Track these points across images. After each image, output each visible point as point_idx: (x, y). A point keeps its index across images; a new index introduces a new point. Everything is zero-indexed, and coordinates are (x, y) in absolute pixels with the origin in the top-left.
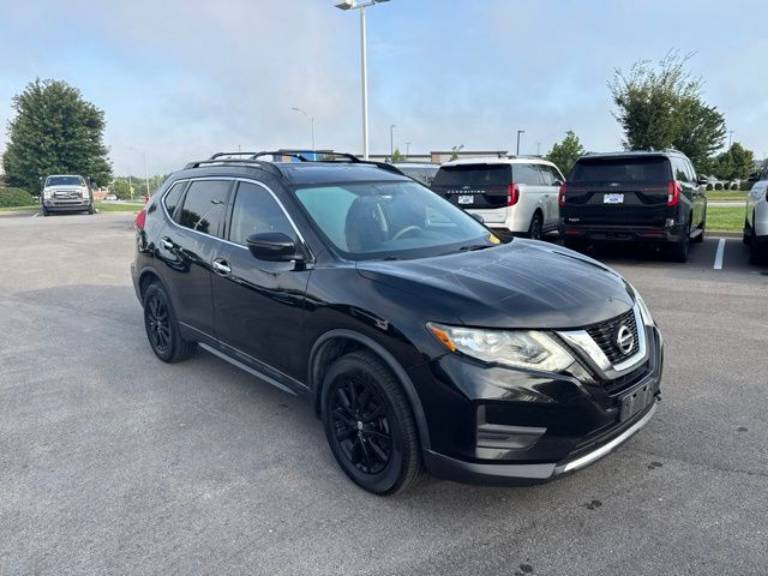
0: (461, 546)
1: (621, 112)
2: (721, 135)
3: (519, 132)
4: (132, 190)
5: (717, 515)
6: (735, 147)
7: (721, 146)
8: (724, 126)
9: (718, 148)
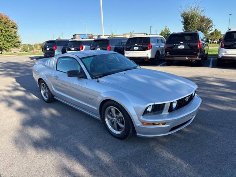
0: (137, 151)
1: (182, 20)
2: (212, 26)
3: (151, 27)
4: (29, 48)
5: (210, 139)
6: (216, 30)
7: (211, 30)
8: (212, 24)
9: (210, 31)
